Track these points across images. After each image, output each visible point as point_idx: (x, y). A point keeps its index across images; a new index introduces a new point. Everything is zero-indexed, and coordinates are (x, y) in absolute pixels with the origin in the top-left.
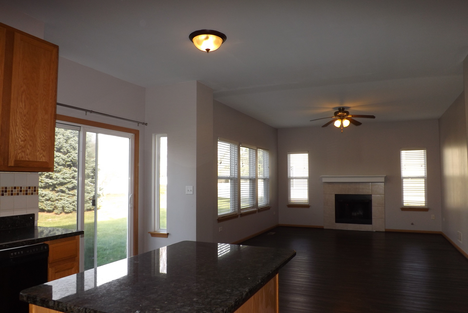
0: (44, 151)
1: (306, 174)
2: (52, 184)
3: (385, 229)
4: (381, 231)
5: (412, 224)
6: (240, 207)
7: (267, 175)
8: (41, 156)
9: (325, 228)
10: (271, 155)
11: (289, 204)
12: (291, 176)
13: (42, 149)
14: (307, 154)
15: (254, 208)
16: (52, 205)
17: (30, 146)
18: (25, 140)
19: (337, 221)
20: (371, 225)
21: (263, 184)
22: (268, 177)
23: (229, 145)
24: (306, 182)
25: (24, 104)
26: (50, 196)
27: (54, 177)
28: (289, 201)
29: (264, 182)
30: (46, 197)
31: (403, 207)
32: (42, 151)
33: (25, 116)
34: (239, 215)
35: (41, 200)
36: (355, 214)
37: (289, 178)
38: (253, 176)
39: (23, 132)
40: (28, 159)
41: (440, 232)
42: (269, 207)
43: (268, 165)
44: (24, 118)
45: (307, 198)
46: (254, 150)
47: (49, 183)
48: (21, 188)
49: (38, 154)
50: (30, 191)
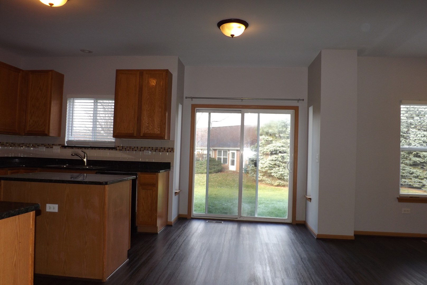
0: (159, 128)
2: (419, 162)
8: (157, 131)
13: (157, 127)
16: (420, 182)
17: (151, 126)
18: (149, 123)
25: (148, 105)
26: (418, 173)
27: (421, 156)
30: (414, 175)
32: (158, 128)
33: (149, 111)
35: (410, 177)
39: (147, 119)
40: (150, 132)
44: (148, 112)
47: (417, 161)
48: (165, 148)
49: (155, 130)
50: (169, 150)
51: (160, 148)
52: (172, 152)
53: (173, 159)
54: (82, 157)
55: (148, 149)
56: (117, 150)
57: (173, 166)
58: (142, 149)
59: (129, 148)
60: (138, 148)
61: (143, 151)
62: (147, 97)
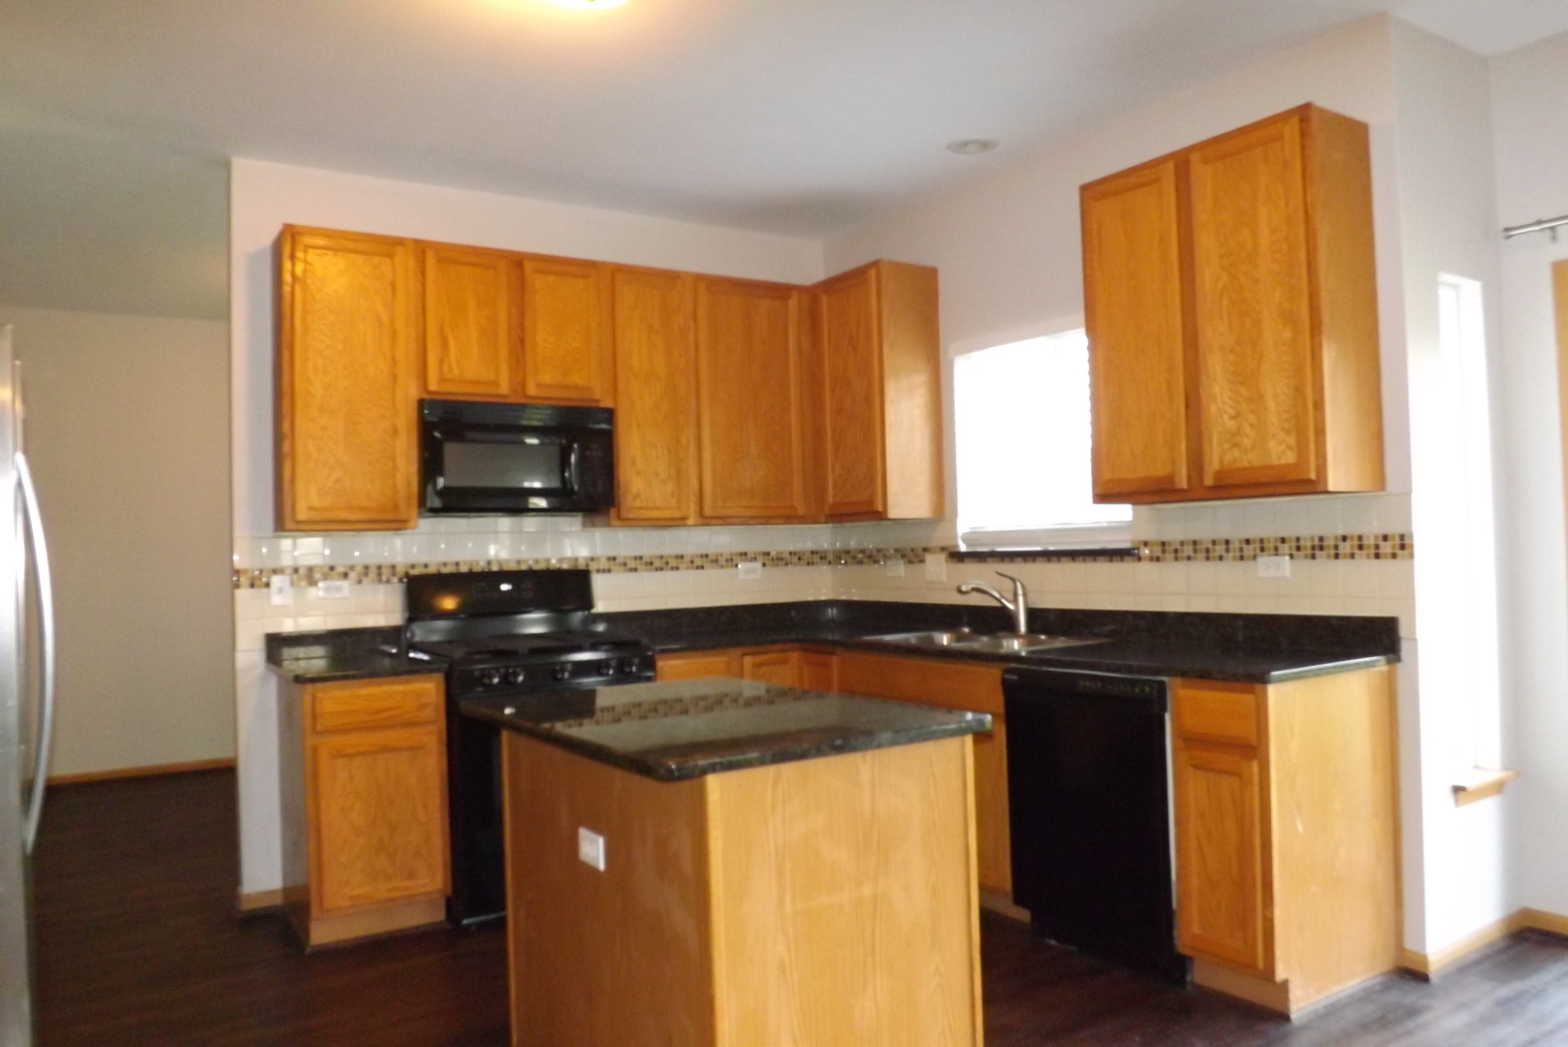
8: (1280, 450)
13: (1282, 429)
18: (1238, 413)
25: (1226, 323)
32: (1282, 434)
39: (1230, 393)
40: (1250, 462)
44: (1232, 357)
48: (1360, 538)
49: (1272, 444)
50: (1386, 548)
51: (1336, 538)
52: (1403, 557)
53: (1412, 598)
54: (1003, 597)
55: (1276, 549)
56: (1139, 559)
57: (1415, 640)
58: (1249, 550)
59: (1188, 550)
60: (1231, 546)
61: (1255, 557)
62: (1218, 280)
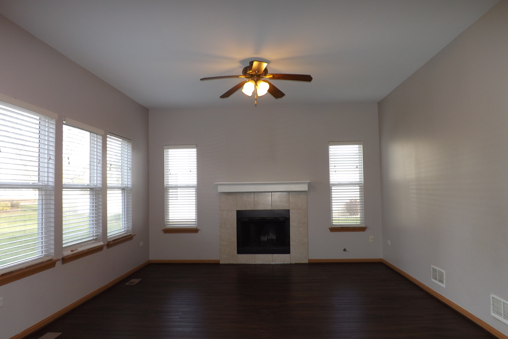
1: (193, 181)
3: (308, 259)
4: (303, 262)
5: (345, 250)
6: (62, 244)
7: (128, 182)
9: (222, 262)
10: (135, 148)
11: (166, 228)
12: (169, 183)
14: (195, 150)
15: (99, 242)
19: (239, 252)
20: (289, 255)
21: (121, 198)
22: (129, 186)
23: (38, 118)
24: (193, 192)
28: (166, 223)
29: (122, 193)
31: (333, 226)
34: (59, 260)
36: (264, 238)
37: (167, 187)
38: (97, 182)
41: (381, 259)
42: (130, 235)
43: (129, 166)
45: (195, 218)
46: (99, 136)
